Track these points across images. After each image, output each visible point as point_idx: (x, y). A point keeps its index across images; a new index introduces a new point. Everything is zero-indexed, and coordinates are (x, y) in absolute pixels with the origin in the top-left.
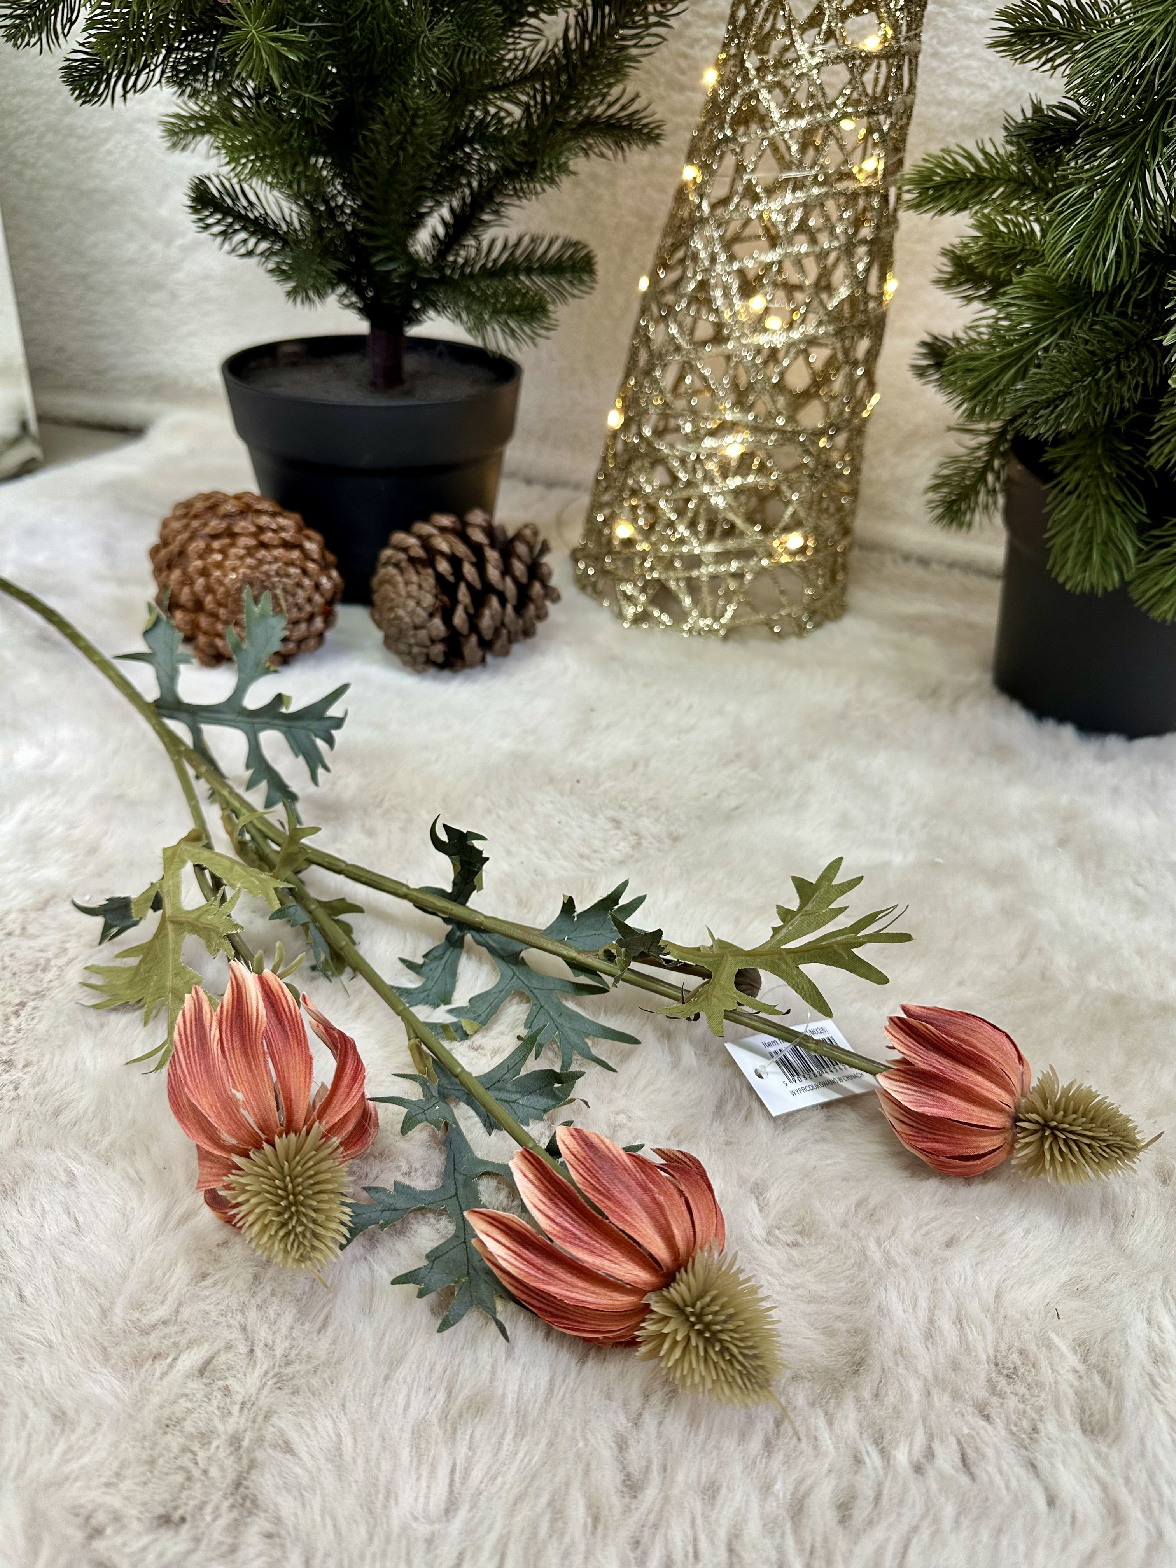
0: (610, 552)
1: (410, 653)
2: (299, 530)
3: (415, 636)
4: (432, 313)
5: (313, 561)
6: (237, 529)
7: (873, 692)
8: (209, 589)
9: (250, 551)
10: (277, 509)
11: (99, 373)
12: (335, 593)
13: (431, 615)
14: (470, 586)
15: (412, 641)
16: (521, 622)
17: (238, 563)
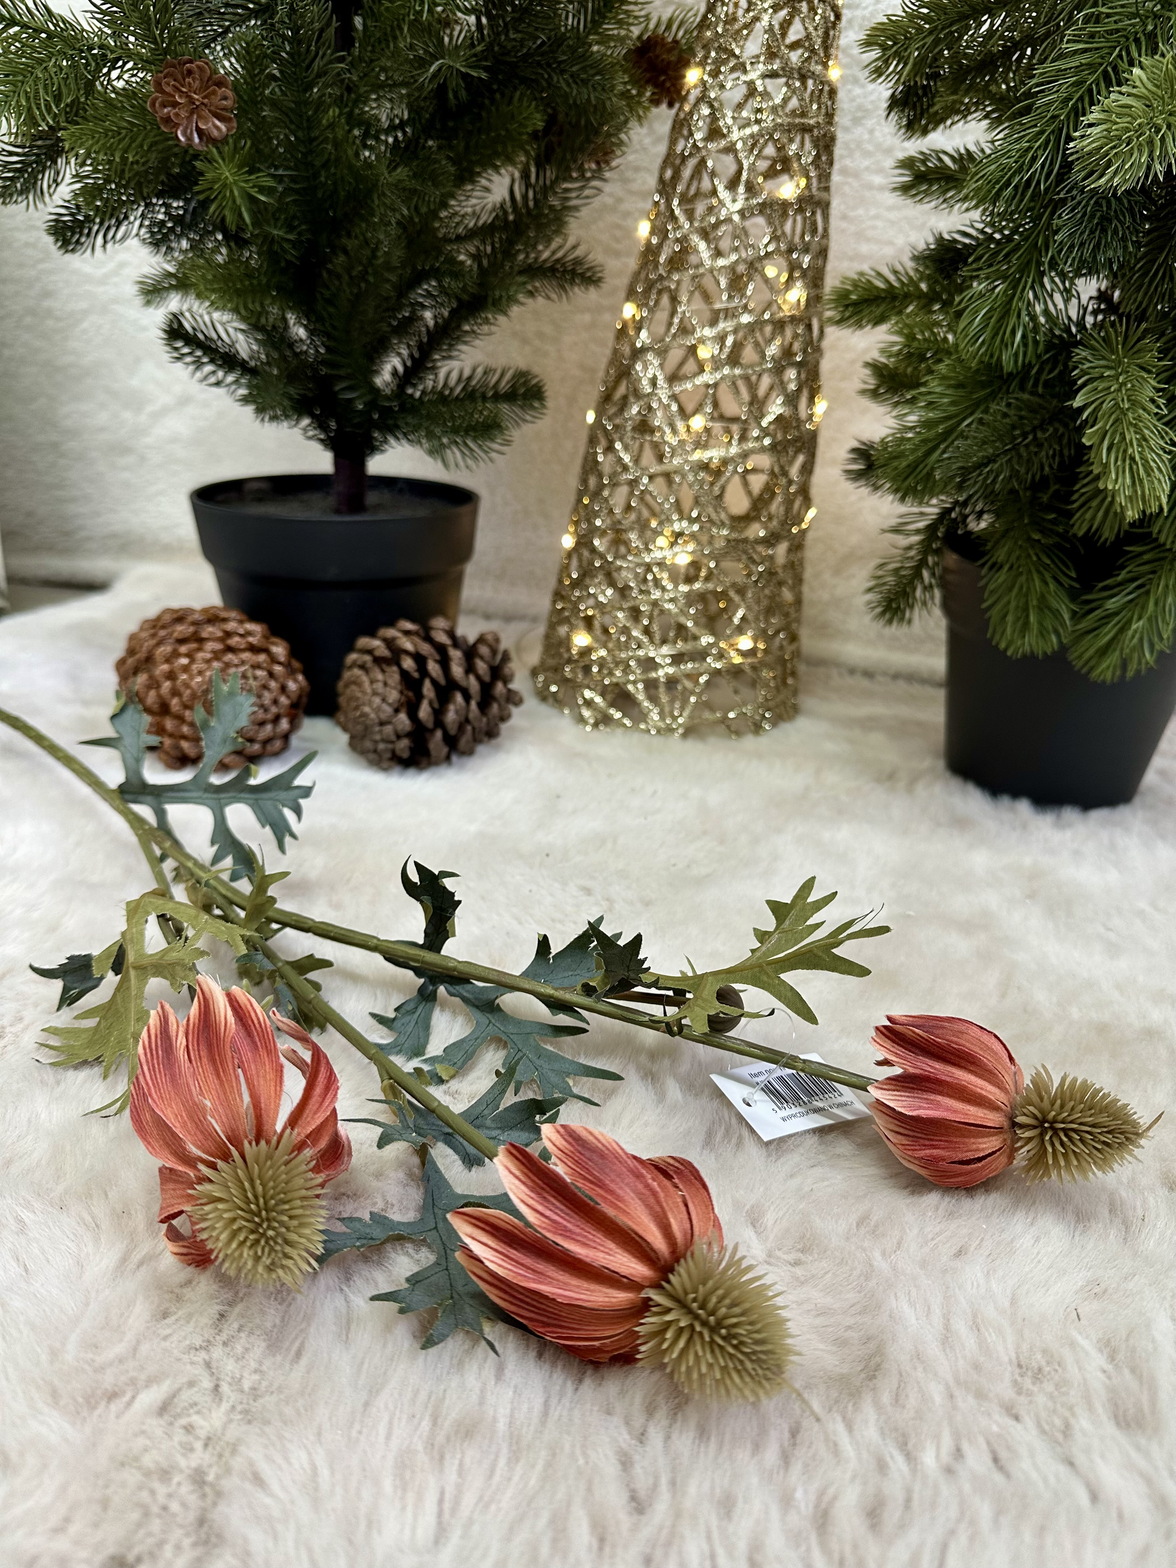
0: (569, 661)
1: (375, 751)
2: (265, 637)
3: (381, 732)
4: (392, 441)
5: (279, 663)
6: (204, 635)
7: (832, 778)
8: (175, 693)
9: (217, 655)
10: (243, 617)
11: (67, 534)
12: (300, 697)
13: (397, 711)
14: (434, 682)
15: (378, 737)
16: (485, 720)
17: (203, 666)
